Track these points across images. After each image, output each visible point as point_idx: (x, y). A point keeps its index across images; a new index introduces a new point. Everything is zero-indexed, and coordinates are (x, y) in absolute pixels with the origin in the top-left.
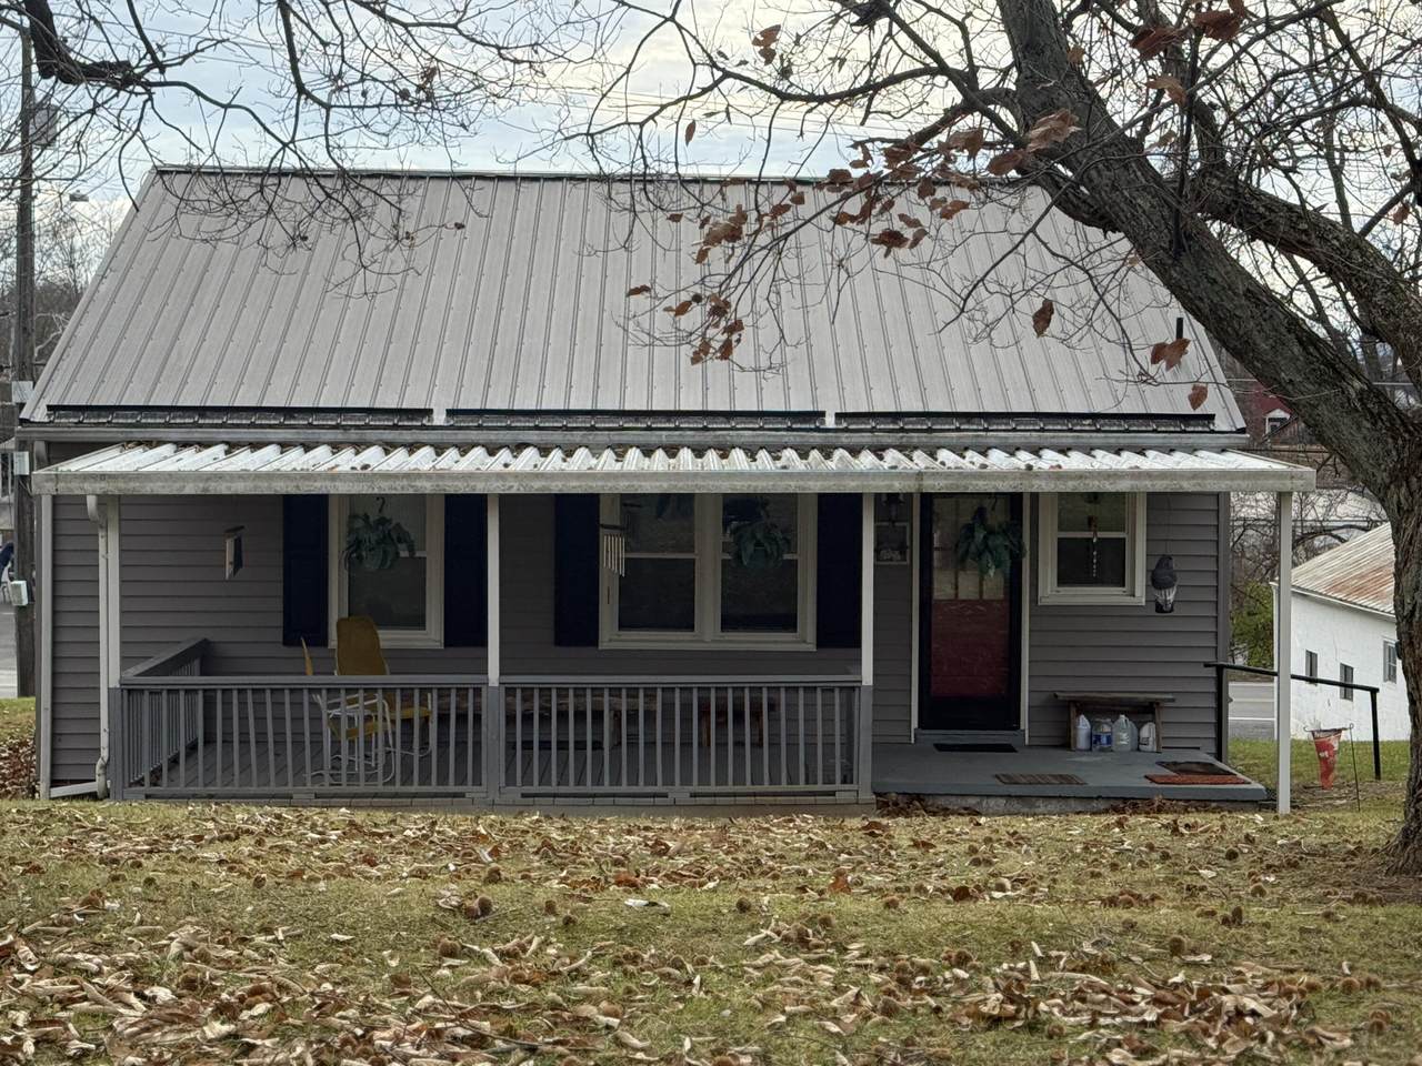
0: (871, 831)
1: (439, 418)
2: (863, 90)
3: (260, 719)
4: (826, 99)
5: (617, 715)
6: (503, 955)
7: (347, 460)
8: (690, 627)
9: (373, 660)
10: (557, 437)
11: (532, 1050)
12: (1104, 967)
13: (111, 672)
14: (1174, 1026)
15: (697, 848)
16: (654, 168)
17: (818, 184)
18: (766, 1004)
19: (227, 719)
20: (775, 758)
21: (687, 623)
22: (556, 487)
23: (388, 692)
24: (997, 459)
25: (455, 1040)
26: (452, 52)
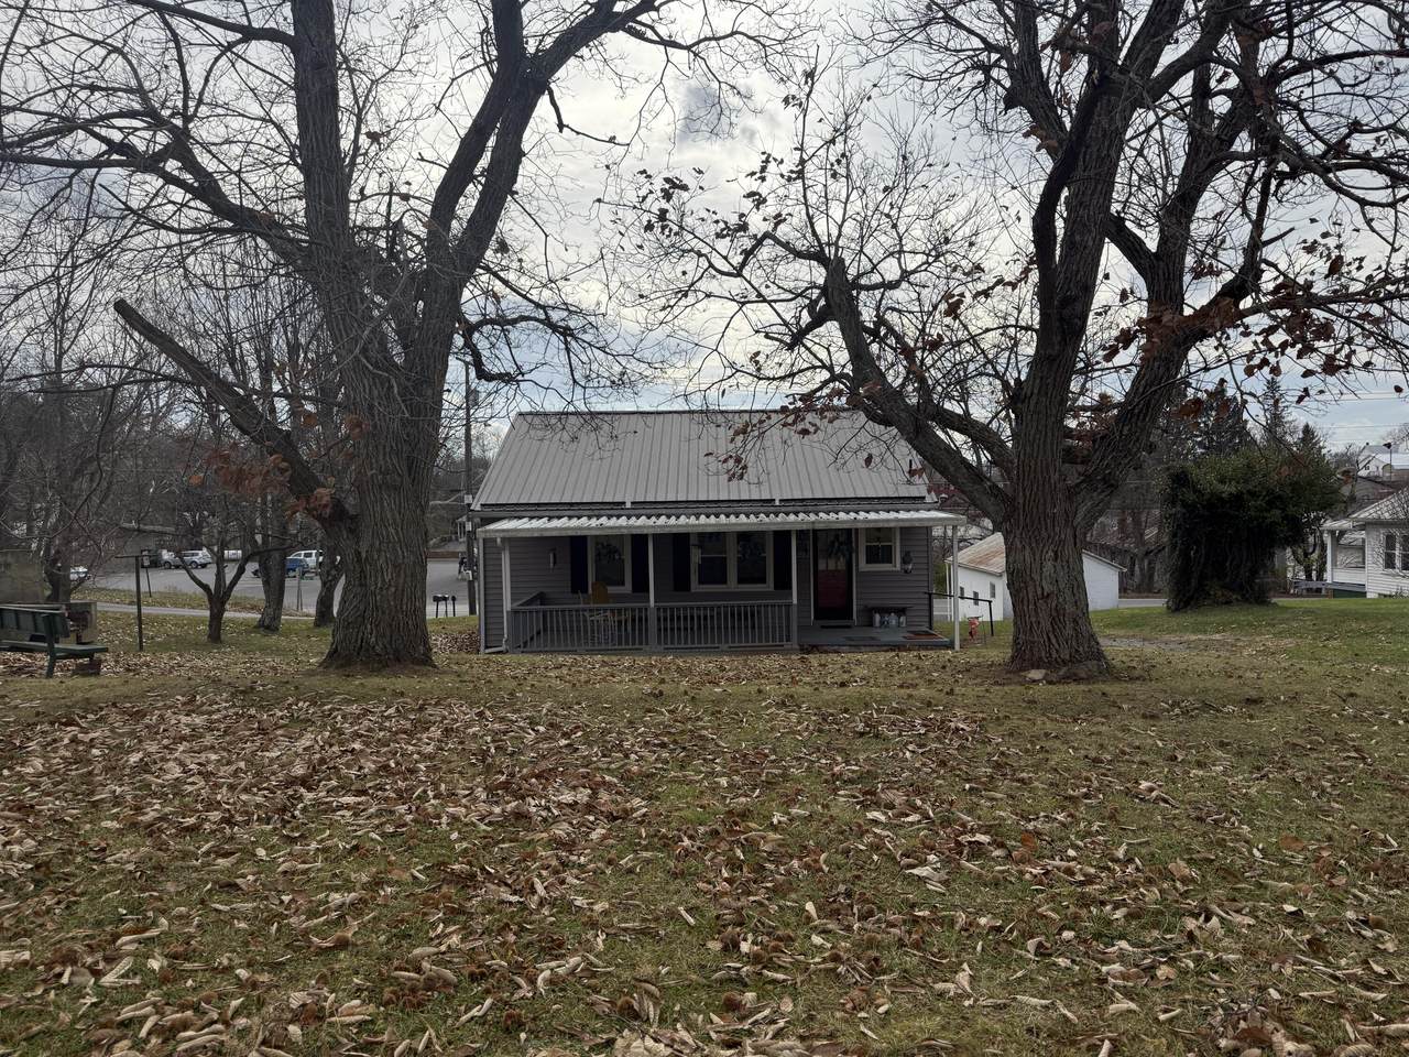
0: (803, 660)
1: (628, 505)
2: (789, 376)
3: (564, 621)
4: (774, 379)
5: (699, 617)
6: (669, 711)
7: (594, 522)
8: (725, 582)
9: (607, 598)
10: (673, 511)
11: (684, 748)
12: (902, 712)
13: (507, 605)
14: (932, 735)
15: (737, 668)
16: (711, 407)
17: (775, 411)
18: (772, 729)
19: (552, 622)
20: (760, 633)
21: (724, 581)
22: (675, 531)
23: (612, 611)
24: (842, 515)
25: (655, 745)
26: (633, 366)
